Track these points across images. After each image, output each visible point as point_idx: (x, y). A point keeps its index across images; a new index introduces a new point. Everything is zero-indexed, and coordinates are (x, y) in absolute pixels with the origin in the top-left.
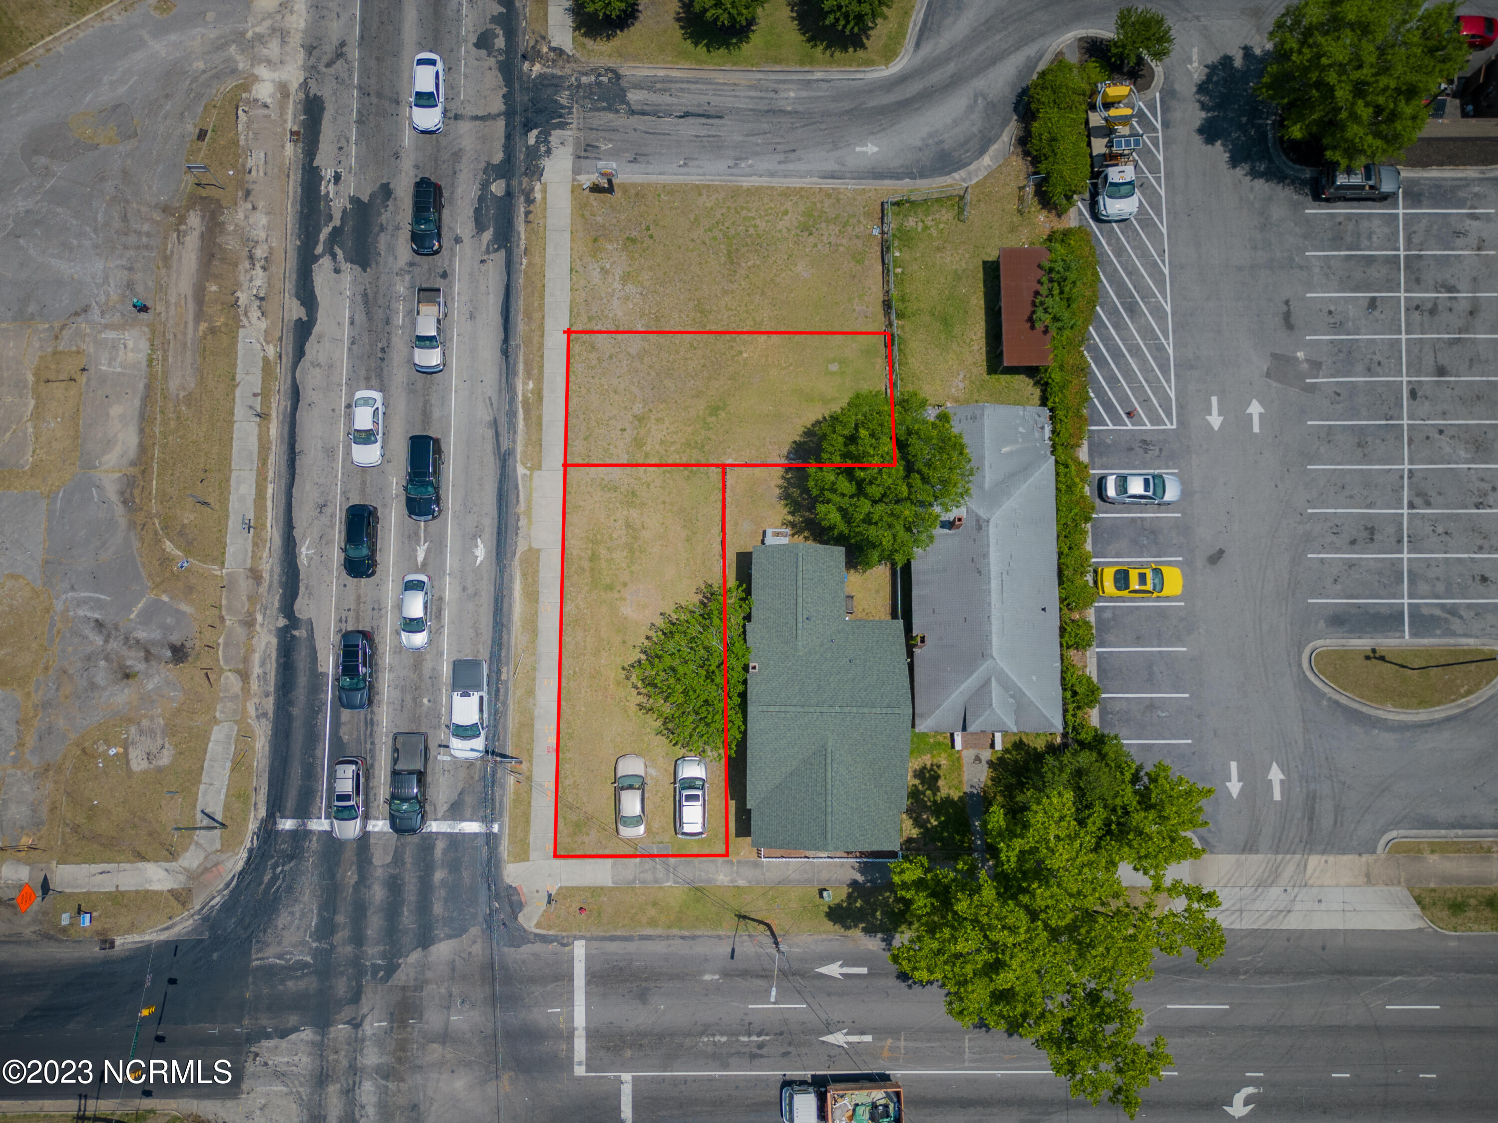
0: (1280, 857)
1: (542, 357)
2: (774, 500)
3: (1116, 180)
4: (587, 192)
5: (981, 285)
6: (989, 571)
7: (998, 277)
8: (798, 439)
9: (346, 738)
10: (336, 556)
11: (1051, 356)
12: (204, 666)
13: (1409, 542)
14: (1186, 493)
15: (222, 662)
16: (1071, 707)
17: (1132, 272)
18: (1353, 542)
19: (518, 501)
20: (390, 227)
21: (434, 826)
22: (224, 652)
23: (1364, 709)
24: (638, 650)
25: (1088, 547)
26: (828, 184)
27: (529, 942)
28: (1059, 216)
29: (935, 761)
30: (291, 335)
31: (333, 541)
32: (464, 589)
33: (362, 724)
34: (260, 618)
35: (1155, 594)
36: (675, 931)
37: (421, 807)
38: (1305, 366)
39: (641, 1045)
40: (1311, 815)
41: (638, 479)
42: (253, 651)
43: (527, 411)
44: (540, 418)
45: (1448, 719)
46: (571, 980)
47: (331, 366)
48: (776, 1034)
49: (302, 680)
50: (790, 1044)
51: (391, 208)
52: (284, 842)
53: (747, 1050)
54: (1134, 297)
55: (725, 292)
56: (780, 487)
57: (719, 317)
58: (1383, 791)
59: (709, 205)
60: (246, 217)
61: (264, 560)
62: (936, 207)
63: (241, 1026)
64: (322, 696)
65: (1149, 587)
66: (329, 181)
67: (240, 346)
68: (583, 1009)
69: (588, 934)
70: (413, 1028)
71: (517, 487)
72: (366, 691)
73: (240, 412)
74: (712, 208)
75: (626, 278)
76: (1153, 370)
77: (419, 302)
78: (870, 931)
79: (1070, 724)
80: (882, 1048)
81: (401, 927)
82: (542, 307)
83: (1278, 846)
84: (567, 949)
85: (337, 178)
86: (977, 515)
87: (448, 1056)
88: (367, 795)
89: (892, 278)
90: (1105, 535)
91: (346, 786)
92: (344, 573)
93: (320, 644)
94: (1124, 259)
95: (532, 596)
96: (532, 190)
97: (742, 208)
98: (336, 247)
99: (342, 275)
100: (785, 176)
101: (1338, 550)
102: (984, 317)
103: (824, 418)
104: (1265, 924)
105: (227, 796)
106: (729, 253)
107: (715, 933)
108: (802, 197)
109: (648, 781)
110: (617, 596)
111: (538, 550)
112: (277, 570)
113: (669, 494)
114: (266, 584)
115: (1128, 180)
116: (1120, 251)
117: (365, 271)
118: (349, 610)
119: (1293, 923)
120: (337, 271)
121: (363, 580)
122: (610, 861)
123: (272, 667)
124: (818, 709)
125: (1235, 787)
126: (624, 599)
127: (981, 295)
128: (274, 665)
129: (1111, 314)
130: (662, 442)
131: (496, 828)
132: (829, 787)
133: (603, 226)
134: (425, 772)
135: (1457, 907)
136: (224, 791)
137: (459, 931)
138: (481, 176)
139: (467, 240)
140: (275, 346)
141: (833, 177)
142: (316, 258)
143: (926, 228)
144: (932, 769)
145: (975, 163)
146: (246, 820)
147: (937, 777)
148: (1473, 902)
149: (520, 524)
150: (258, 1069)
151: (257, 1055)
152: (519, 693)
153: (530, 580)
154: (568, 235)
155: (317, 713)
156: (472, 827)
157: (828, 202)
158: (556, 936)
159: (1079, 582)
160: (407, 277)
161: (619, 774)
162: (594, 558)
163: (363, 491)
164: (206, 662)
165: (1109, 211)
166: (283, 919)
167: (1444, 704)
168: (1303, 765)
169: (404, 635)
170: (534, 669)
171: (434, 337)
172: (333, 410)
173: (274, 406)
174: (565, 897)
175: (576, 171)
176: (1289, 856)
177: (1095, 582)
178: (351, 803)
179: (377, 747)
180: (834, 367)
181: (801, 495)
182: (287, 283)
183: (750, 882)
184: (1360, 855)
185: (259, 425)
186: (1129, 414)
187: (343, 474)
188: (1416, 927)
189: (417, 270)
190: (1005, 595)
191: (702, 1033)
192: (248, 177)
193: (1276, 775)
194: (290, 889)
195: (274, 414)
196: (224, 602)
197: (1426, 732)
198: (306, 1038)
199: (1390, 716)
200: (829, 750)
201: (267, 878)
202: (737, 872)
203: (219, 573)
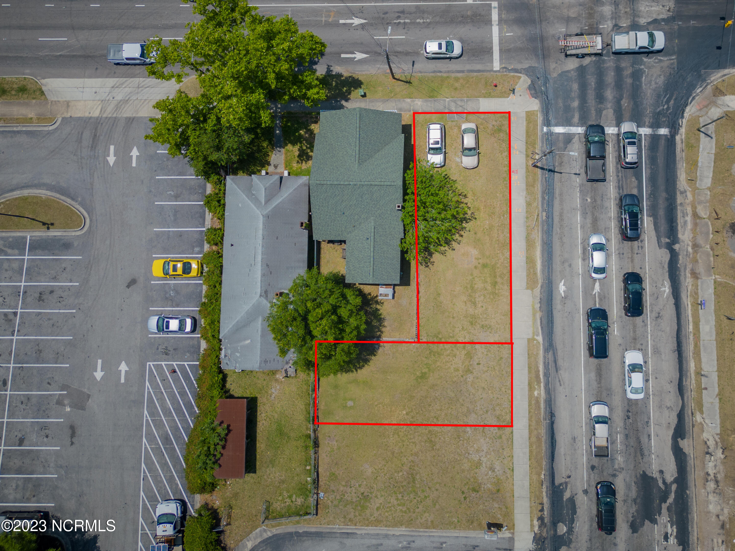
0: (115, 115)
1: (530, 412)
2: (387, 318)
3: (168, 525)
4: (505, 524)
5: (258, 457)
6: (262, 266)
7: (247, 462)
8: (373, 358)
9: (634, 179)
10: (647, 285)
11: (217, 405)
12: (719, 221)
13: (20, 292)
14: (145, 321)
15: (710, 223)
16: (221, 195)
17: (164, 465)
18: (52, 292)
19: (541, 319)
20: (630, 501)
21: (580, 130)
22: (709, 230)
23: (58, 196)
24: (467, 229)
25: (205, 288)
26: (350, 529)
27: (524, 69)
28: (207, 504)
29: (300, 165)
30: (687, 429)
31: (650, 296)
32: (570, 266)
33: (625, 187)
34: (690, 249)
35: (168, 260)
36: (445, 75)
37: (588, 138)
38: (66, 402)
39: (462, 17)
40: (95, 137)
41: (469, 333)
42: (692, 230)
43: (538, 376)
44: (530, 372)
45: (12, 190)
46: (501, 50)
47: (660, 407)
48: (391, 23)
49: (661, 213)
50: (383, 18)
51: (630, 516)
52: (664, 122)
53: (406, 15)
54: (164, 448)
55: (416, 454)
56: (384, 326)
57: (420, 438)
58: (54, 151)
59: (427, 514)
60: (722, 510)
61: (690, 284)
62: (283, 512)
63: (678, 25)
64: (649, 203)
65: (172, 264)
66: (671, 535)
67: (718, 421)
68: (494, 35)
69: (492, 73)
70: (585, 24)
71: (542, 328)
72: (624, 204)
73: (714, 377)
74: (425, 512)
75: (479, 464)
76: (157, 400)
77: (607, 447)
78: (339, 76)
79: (222, 185)
80: (334, 17)
81: (595, 76)
82: (531, 445)
83: (115, 121)
84: (503, 66)
85: (666, 538)
86: (267, 300)
87: (566, 11)
88: (619, 147)
89: (313, 462)
90: (194, 297)
91: (631, 150)
92: (642, 275)
93: (653, 234)
94: (169, 474)
95: (530, 261)
96: (540, 527)
97: (405, 512)
98: (664, 488)
99: (658, 469)
100: (378, 535)
101: (61, 287)
102: (257, 435)
103: (357, 371)
104: (126, 81)
105: (699, 146)
106: (414, 480)
107: (423, 74)
108: (368, 520)
109: (460, 154)
110: (480, 261)
111: (527, 288)
112: (682, 278)
113: (450, 323)
114: (688, 270)
115: (161, 525)
116: (171, 480)
117: (643, 471)
118: (637, 254)
119: (111, 81)
120: (661, 472)
121: (630, 271)
122: (481, 111)
123: (680, 221)
124: (363, 183)
125: (135, 153)
126: (476, 259)
127: (258, 451)
128: (679, 221)
129: (180, 437)
130: (455, 356)
131: (545, 129)
132: (358, 142)
133: (493, 500)
134: (586, 158)
135: (23, 90)
136: (701, 150)
137: (564, 74)
138: (573, 538)
139: (580, 492)
140: (696, 421)
141: (348, 533)
142: (676, 481)
143: (290, 497)
144: (302, 161)
145: (257, 543)
146: (687, 134)
147: (299, 156)
148: (13, 93)
149: (539, 305)
150: (667, 4)
151: (669, 11)
152: (535, 204)
153: (532, 270)
154: (516, 494)
155: (651, 194)
156: (559, 130)
157: (351, 516)
158: (509, 72)
159: (211, 266)
160: (616, 466)
161: (476, 157)
162: (495, 284)
163: (635, 326)
164: (719, 223)
165: (175, 505)
166: (661, 80)
167: (13, 199)
168: (96, 165)
169: (604, 241)
170: (527, 218)
171: (596, 423)
172: (656, 378)
173: (693, 381)
174: (505, 92)
175: (511, 540)
176: (110, 116)
177: (202, 266)
178: (627, 141)
179: (615, 174)
180: (350, 403)
181: (372, 321)
182: (693, 464)
183: (404, 101)
184: (71, 117)
185: (701, 369)
186: (174, 371)
187: (648, 337)
188: (46, 80)
189: (611, 471)
190: (253, 252)
191: (429, 23)
192: (724, 538)
193: (111, 159)
194: (659, 96)
195: (693, 376)
196: (712, 259)
197: (25, 183)
198: (643, 19)
199: (44, 192)
200: (357, 162)
201: (672, 102)
202: (410, 106)
203: (717, 276)
